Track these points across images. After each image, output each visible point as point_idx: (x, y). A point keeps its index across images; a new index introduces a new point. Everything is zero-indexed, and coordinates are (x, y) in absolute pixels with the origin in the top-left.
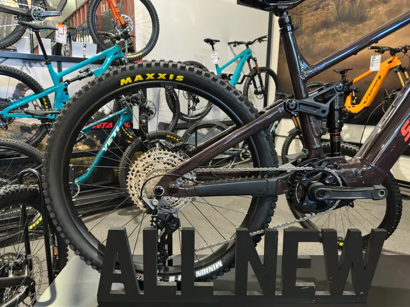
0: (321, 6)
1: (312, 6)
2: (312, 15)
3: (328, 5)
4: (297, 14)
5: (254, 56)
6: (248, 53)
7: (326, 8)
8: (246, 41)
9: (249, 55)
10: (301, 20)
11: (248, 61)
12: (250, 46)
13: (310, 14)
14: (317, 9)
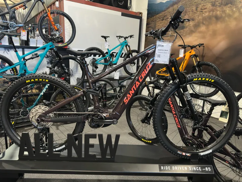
0: (165, 18)
1: (161, 18)
2: (161, 23)
3: (168, 18)
4: (154, 21)
5: (129, 44)
6: (125, 43)
7: (167, 20)
8: (125, 36)
9: (126, 44)
10: (155, 24)
11: (126, 47)
12: (126, 39)
13: (160, 22)
14: (163, 20)
